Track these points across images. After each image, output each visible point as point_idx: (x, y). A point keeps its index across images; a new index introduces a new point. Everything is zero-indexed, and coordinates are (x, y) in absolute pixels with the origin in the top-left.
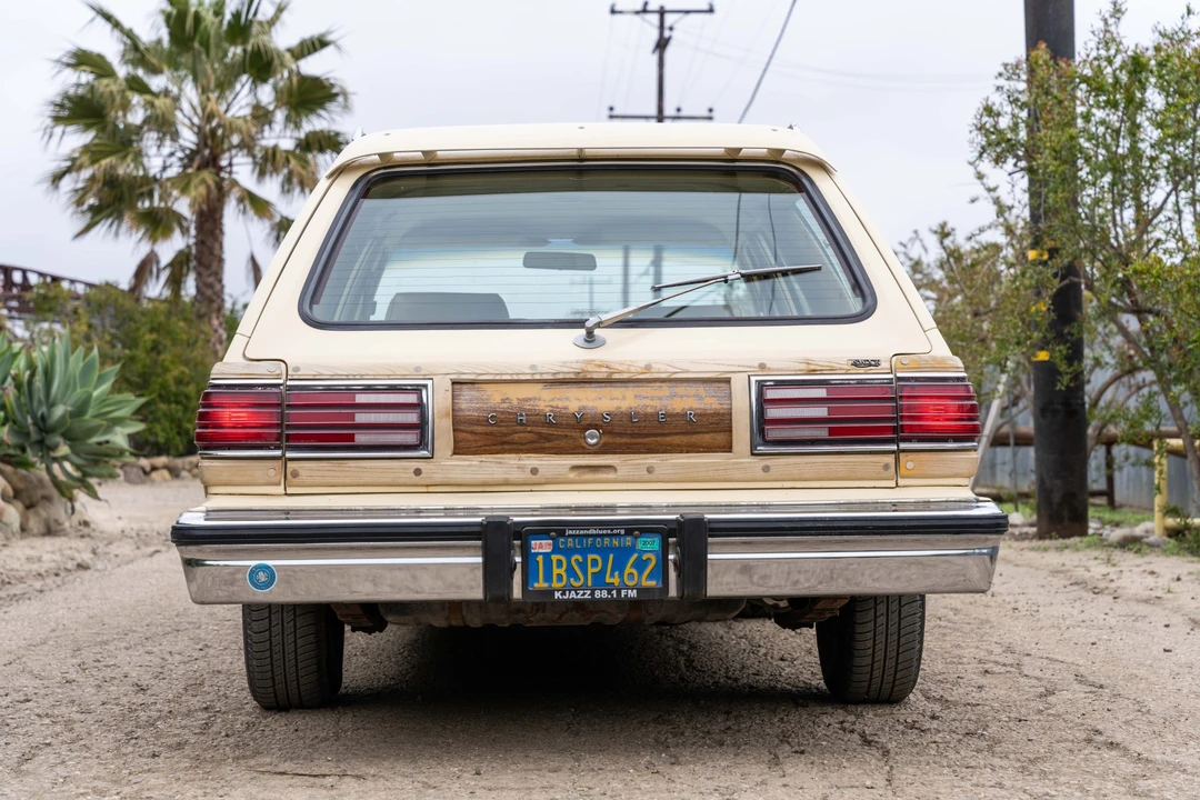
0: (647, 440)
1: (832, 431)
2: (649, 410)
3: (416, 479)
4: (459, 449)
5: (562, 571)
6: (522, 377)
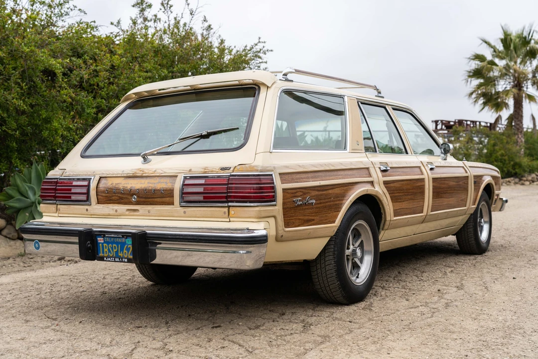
0: (150, 200)
1: (205, 198)
2: (150, 188)
3: (87, 213)
4: (99, 202)
5: (107, 250)
6: (119, 175)
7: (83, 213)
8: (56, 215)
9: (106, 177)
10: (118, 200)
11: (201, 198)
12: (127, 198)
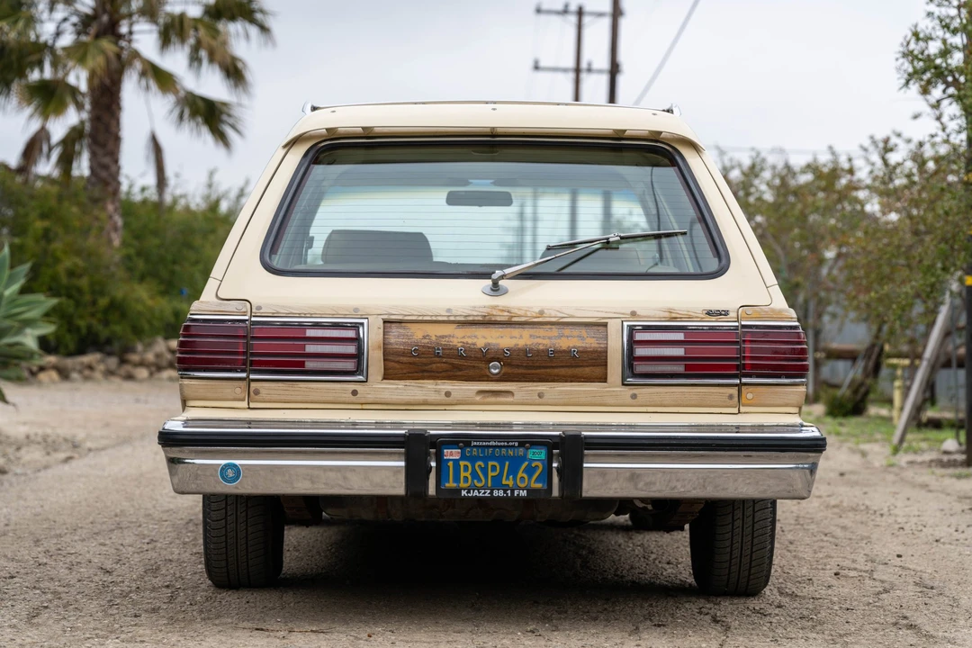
0: (538, 371)
1: (687, 367)
2: (541, 347)
3: (353, 399)
4: (387, 376)
5: (468, 474)
6: (440, 319)
7: (347, 400)
8: (244, 404)
9: (400, 322)
10: (447, 371)
11: (680, 368)
12: (474, 367)
